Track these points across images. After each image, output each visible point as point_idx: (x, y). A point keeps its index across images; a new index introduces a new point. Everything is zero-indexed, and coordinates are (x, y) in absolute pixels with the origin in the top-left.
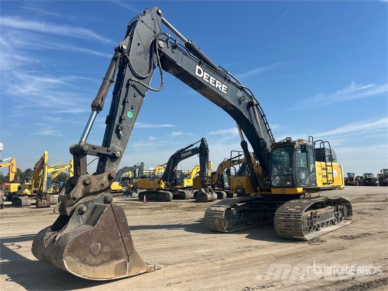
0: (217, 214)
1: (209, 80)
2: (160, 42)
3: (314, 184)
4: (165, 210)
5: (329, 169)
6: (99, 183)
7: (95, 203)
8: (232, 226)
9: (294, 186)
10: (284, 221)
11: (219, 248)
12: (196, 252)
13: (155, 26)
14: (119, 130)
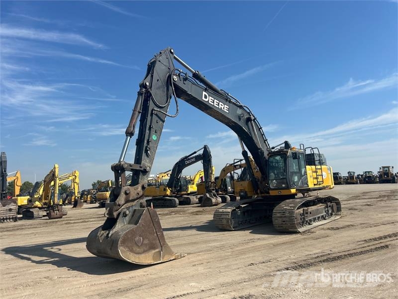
0: (224, 214)
1: (213, 102)
2: (174, 77)
3: (306, 185)
4: (174, 215)
5: (319, 171)
6: (136, 192)
7: (134, 208)
8: (237, 225)
9: (288, 188)
10: (281, 217)
11: (228, 242)
12: (210, 245)
13: (169, 63)
14: (148, 150)
